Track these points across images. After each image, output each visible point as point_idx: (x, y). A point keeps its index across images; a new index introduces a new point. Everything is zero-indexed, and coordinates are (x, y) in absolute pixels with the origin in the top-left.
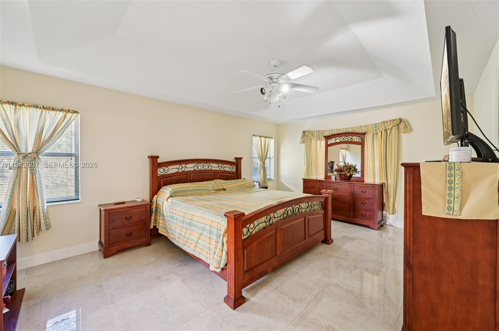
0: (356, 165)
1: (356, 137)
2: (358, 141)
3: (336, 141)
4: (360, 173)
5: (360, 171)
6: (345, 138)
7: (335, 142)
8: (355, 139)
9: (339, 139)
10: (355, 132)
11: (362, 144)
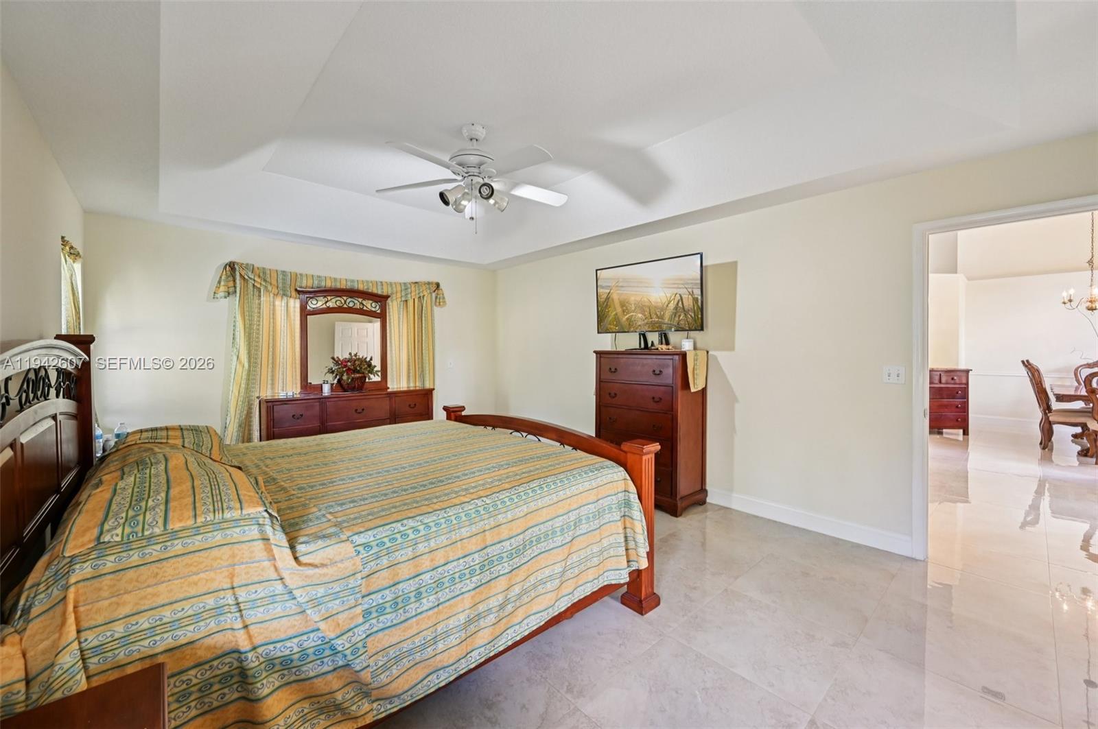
0: (371, 359)
1: (371, 302)
2: (373, 309)
3: (328, 305)
4: (379, 374)
5: (380, 369)
6: (348, 301)
7: (324, 306)
8: (369, 305)
9: (334, 300)
10: (370, 291)
11: (382, 316)
